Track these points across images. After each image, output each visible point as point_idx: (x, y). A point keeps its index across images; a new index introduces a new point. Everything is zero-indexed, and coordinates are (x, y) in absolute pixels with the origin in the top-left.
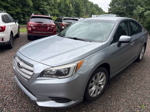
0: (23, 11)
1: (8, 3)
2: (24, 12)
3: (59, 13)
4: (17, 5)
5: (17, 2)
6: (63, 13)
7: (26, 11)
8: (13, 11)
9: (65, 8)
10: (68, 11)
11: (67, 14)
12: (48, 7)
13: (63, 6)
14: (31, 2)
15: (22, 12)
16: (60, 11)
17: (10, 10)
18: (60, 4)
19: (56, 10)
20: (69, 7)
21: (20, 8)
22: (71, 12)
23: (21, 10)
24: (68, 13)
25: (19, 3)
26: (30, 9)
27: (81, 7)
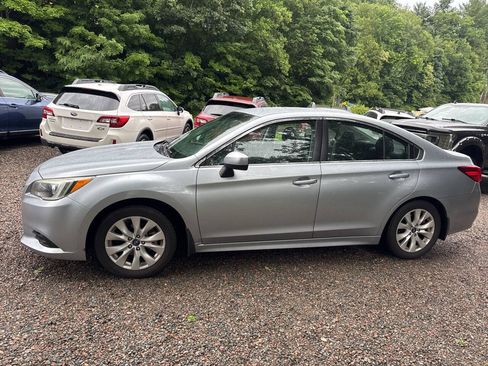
0: (261, 85)
1: (227, 66)
2: (263, 90)
3: (381, 94)
4: (249, 69)
5: (249, 61)
6: (396, 92)
7: (268, 87)
8: (235, 85)
9: (404, 79)
10: (417, 88)
11: (409, 96)
12: (337, 75)
13: (398, 71)
14: (287, 62)
15: (258, 88)
16: (387, 87)
17: (230, 84)
18: (391, 65)
19: (373, 84)
20: (421, 76)
21: (254, 78)
22: (428, 90)
23: (255, 82)
24: (415, 93)
25: (254, 64)
26: (280, 80)
27: (470, 75)
